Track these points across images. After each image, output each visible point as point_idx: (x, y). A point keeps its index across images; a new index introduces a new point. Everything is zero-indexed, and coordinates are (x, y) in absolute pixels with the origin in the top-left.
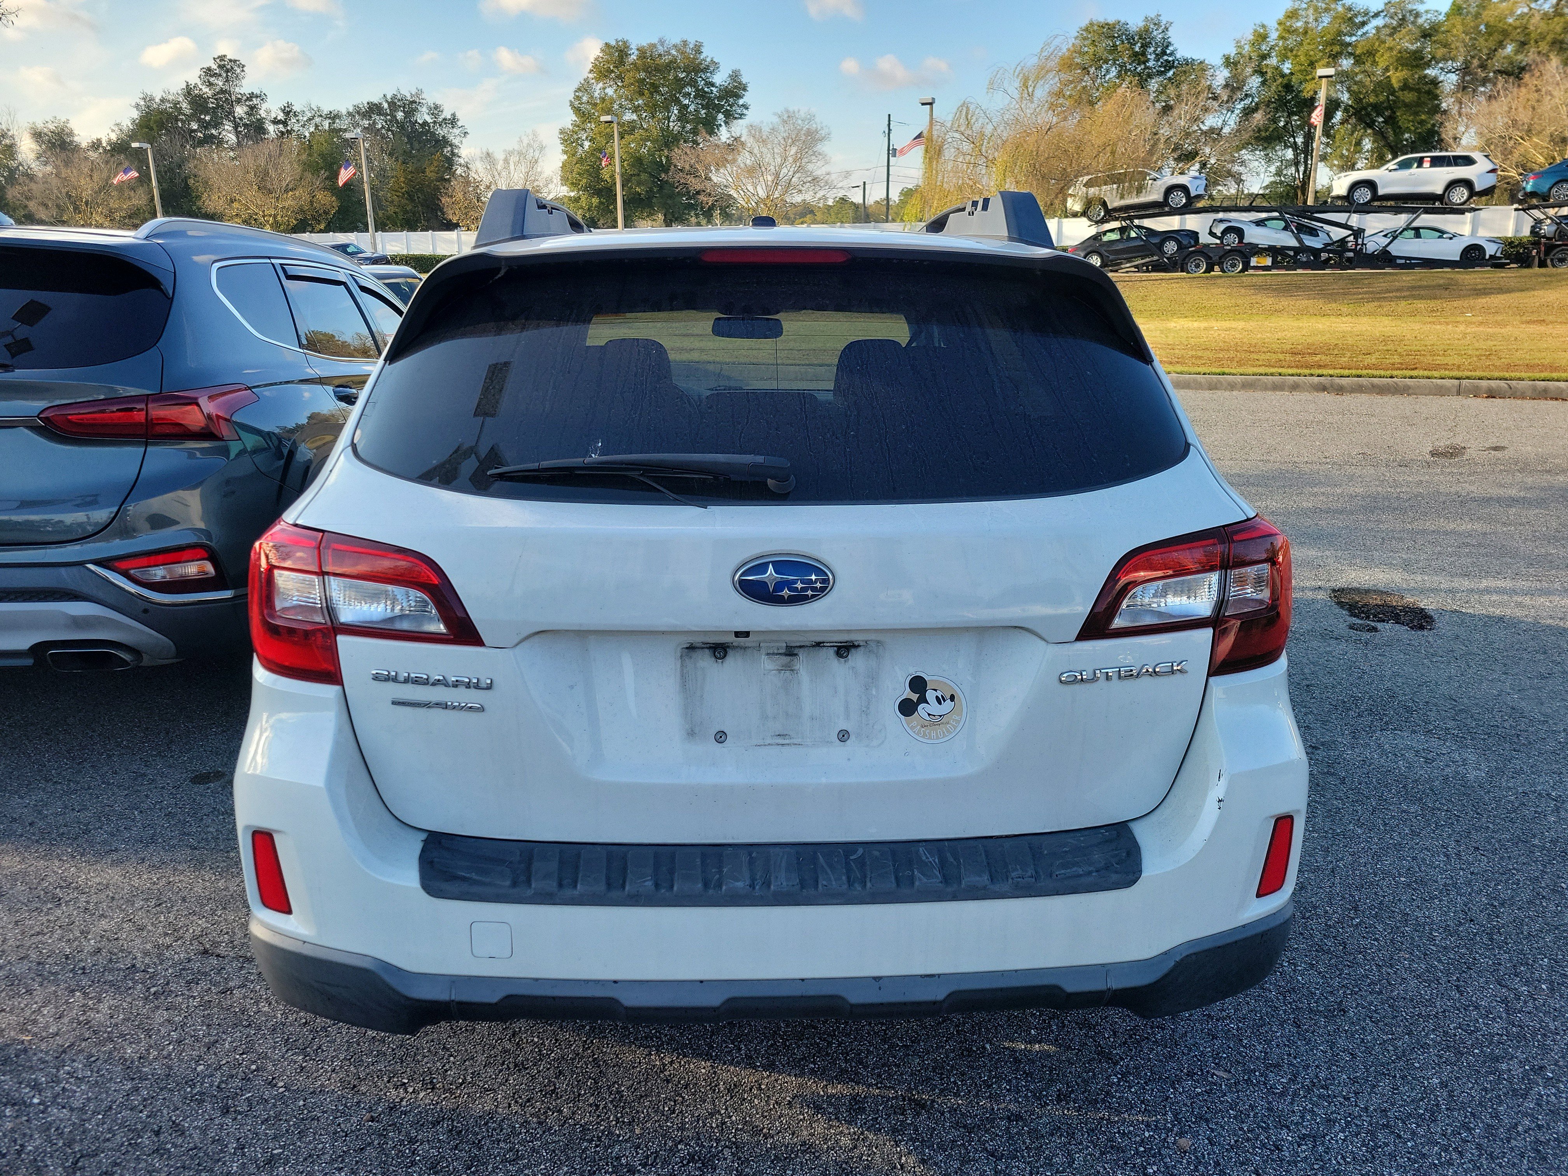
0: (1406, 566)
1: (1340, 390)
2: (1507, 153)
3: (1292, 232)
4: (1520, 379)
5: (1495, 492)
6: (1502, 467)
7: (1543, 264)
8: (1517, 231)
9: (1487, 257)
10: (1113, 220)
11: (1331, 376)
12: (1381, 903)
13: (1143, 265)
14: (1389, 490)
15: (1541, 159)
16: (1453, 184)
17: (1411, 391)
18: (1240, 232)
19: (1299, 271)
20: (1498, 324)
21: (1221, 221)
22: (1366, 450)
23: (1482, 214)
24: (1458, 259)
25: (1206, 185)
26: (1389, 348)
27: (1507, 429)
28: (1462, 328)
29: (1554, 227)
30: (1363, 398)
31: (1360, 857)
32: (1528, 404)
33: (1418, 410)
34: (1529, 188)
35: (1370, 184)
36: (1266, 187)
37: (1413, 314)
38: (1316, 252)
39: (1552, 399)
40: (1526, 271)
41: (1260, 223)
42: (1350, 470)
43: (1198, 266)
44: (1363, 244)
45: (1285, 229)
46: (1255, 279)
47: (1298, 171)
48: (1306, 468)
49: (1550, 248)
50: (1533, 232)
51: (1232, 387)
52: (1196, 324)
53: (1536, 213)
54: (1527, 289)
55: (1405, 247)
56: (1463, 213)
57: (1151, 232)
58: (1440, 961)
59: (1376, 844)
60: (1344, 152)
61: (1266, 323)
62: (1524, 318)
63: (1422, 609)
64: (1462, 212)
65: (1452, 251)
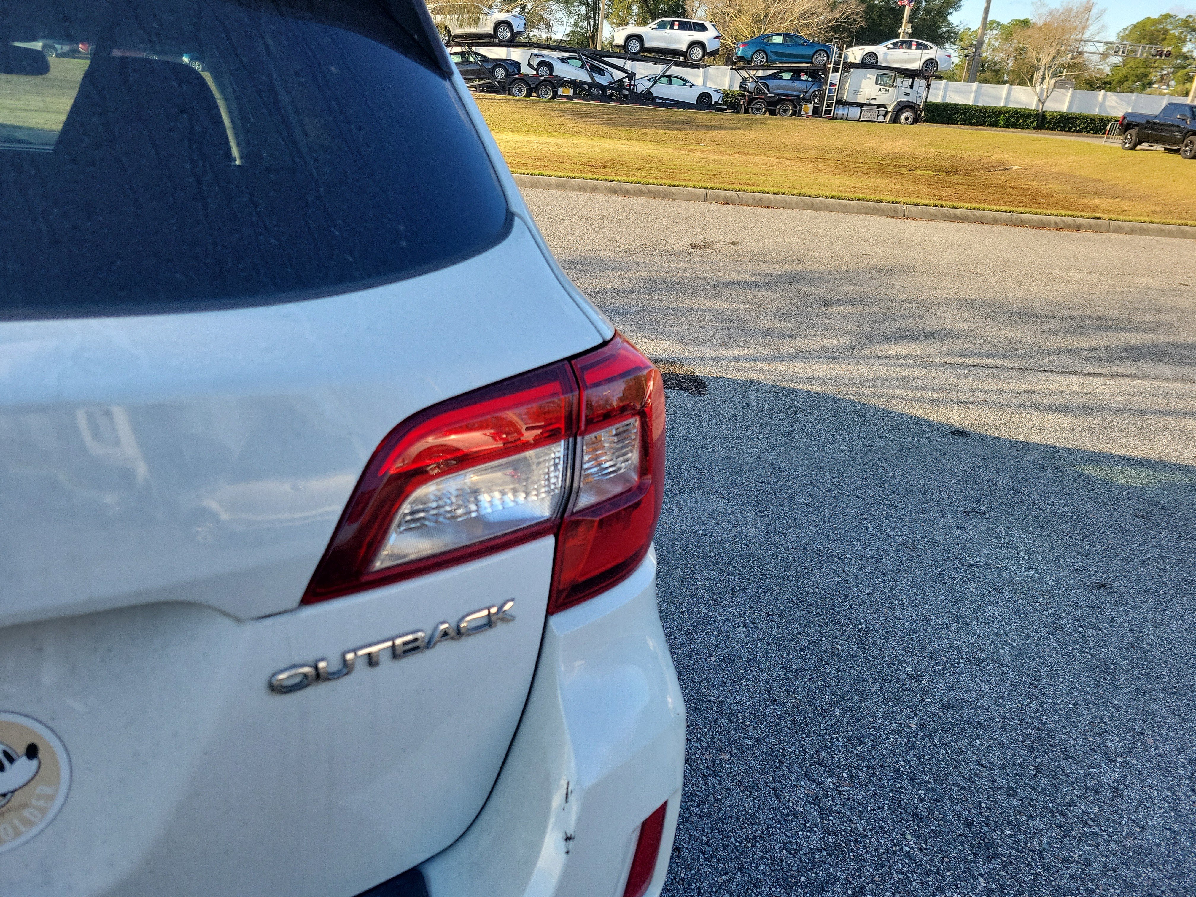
0: (682, 338)
1: (626, 193)
2: (726, 25)
3: (587, 70)
4: (745, 191)
5: (737, 277)
6: (739, 258)
7: (746, 112)
8: (731, 86)
9: (713, 103)
10: (456, 45)
11: (620, 181)
12: (698, 692)
13: (480, 85)
14: (665, 274)
15: (746, 33)
16: (693, 44)
17: (674, 196)
18: (550, 66)
19: (592, 102)
20: (720, 153)
21: (536, 55)
22: (646, 242)
23: (711, 70)
24: (695, 103)
25: (525, 24)
26: (653, 165)
27: (739, 228)
28: (698, 154)
29: (754, 84)
30: (643, 200)
31: (676, 638)
32: (750, 210)
33: (679, 212)
34: (739, 54)
35: (639, 38)
36: (568, 35)
37: (668, 141)
38: (603, 88)
39: (765, 207)
40: (736, 116)
41: (564, 60)
42: (637, 258)
43: (520, 91)
44: (634, 85)
45: (582, 67)
46: (561, 105)
47: (589, 24)
48: (606, 255)
49: (751, 100)
50: (742, 87)
51: (548, 186)
52: (521, 137)
53: (743, 72)
54: (738, 129)
55: (661, 90)
56: (699, 68)
57: (485, 59)
58: (755, 758)
59: (688, 620)
60: (620, 13)
61: (571, 140)
62: (736, 150)
63: (697, 376)
64: (697, 67)
65: (691, 96)
